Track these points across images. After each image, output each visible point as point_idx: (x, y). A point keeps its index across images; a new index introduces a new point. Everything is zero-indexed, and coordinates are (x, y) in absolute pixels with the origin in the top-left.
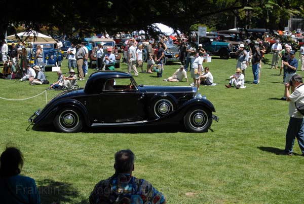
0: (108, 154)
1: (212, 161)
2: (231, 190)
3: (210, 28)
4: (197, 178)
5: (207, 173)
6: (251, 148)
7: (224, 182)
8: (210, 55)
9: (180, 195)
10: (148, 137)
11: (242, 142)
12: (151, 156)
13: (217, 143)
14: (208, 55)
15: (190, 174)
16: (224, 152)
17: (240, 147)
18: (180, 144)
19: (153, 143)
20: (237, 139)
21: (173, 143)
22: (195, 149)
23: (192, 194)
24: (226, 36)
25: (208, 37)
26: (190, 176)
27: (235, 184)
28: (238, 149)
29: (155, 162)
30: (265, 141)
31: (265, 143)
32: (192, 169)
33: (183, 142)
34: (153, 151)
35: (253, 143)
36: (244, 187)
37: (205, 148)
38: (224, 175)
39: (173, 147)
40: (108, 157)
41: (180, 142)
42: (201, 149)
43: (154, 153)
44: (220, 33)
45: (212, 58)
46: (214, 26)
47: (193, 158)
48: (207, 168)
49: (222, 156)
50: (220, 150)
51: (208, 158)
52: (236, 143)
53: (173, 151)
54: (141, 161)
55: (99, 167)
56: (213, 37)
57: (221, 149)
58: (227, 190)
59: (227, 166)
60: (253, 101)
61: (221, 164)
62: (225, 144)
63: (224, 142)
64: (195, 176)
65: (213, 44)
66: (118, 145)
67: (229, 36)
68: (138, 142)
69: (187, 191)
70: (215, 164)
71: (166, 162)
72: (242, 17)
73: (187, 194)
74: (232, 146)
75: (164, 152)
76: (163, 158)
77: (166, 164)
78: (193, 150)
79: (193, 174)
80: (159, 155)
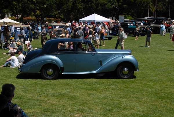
0: (39, 92)
1: (102, 96)
4: (88, 106)
5: (95, 103)
7: (104, 109)
8: (127, 34)
11: (127, 86)
12: (65, 93)
13: (112, 86)
15: (84, 104)
16: (113, 91)
17: (125, 89)
18: (88, 86)
19: (71, 86)
20: (125, 84)
23: (79, 115)
25: (126, 22)
27: (110, 110)
28: (123, 90)
29: (65, 97)
30: (143, 85)
31: (142, 86)
32: (86, 101)
33: (90, 85)
34: (69, 90)
35: (134, 86)
36: (114, 112)
37: (102, 89)
39: (82, 88)
41: (88, 85)
44: (135, 20)
47: (91, 94)
48: (96, 101)
49: (111, 93)
51: (101, 95)
54: (57, 96)
55: (29, 99)
56: (130, 22)
57: (112, 90)
59: (110, 100)
60: (144, 61)
61: (106, 99)
62: (117, 87)
63: (116, 86)
65: (129, 27)
68: (61, 85)
69: (77, 114)
70: (103, 98)
71: (72, 97)
72: (153, 11)
73: (76, 115)
74: (120, 88)
75: (75, 91)
76: (72, 95)
77: (72, 98)
78: (94, 90)
79: (86, 104)
80: (70, 93)
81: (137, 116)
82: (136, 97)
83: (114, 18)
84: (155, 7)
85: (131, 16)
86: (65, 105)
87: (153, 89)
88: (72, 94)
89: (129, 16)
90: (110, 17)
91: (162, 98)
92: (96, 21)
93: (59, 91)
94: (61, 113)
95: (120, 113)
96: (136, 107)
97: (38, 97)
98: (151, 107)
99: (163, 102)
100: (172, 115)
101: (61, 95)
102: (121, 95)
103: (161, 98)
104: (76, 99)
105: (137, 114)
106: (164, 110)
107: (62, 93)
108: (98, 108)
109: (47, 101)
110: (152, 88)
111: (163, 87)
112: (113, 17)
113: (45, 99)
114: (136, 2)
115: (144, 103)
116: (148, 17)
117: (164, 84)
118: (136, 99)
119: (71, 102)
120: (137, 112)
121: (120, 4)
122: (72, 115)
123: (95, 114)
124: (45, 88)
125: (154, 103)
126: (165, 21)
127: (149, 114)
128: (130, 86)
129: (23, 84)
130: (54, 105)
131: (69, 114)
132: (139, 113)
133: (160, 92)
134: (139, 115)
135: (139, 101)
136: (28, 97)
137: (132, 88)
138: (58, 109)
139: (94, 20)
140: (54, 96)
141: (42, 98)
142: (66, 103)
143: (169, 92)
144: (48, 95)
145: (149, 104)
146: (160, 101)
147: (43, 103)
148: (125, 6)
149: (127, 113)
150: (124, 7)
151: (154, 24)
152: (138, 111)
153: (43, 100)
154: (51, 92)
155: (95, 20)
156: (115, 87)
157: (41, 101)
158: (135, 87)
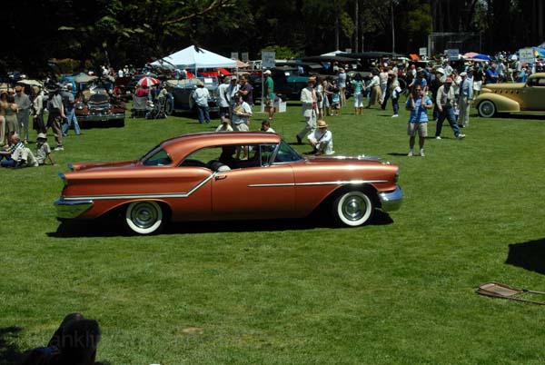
0: (72, 273)
1: (246, 275)
2: (262, 321)
3: (294, 53)
4: (211, 305)
5: (229, 296)
6: (319, 253)
7: (255, 309)
8: (284, 101)
9: (173, 333)
10: (148, 242)
11: (306, 245)
12: (143, 273)
13: (264, 248)
14: (280, 100)
15: (201, 300)
16: (271, 261)
17: (300, 253)
18: (201, 251)
19: (154, 252)
20: (299, 240)
21: (187, 251)
22: (224, 259)
23: (194, 329)
24: (313, 67)
25: (281, 68)
26: (200, 302)
27: (271, 312)
28: (296, 256)
29: (147, 282)
30: (346, 241)
32: (206, 290)
33: (205, 248)
34: (151, 264)
35: (324, 244)
36: (285, 316)
37: (240, 256)
38: (258, 299)
39: (187, 256)
40: (70, 276)
41: (200, 248)
42: (234, 258)
43: (151, 267)
44: (304, 61)
45: (288, 105)
46: (301, 49)
47: (215, 272)
48: (233, 288)
49: (264, 268)
50: (264, 259)
51: (240, 272)
52: (296, 246)
53: (185, 264)
54: (124, 281)
55: (50, 293)
56: (291, 68)
57: (267, 257)
58: (255, 321)
59: (268, 284)
61: (258, 282)
62: (277, 248)
63: (275, 246)
64: (209, 302)
65: (289, 80)
66: (92, 257)
67: (319, 66)
68: (128, 251)
69: (188, 326)
70: (248, 281)
71: (166, 281)
72: (348, 33)
73: (186, 330)
74: (288, 251)
75: (167, 265)
76: (163, 276)
77: (165, 285)
78: (219, 261)
79: (207, 298)
80: (158, 270)
81: (345, 323)
82: (332, 275)
83: (246, 55)
84: (354, 23)
85: (289, 47)
86: (152, 303)
87: (374, 251)
88: (163, 274)
89: (285, 48)
90: (233, 54)
91: (401, 275)
92: (197, 67)
93: (127, 268)
94: (144, 326)
95: (301, 319)
96: (338, 299)
97: (71, 286)
98: (377, 300)
99: (405, 285)
100: (434, 318)
101: (135, 277)
102: (293, 270)
103: (398, 273)
104: (177, 287)
105: (344, 319)
106: (412, 305)
107: (136, 273)
108: (240, 308)
109: (99, 295)
110: (372, 247)
111: (399, 244)
112: (243, 54)
113: (94, 291)
114: (302, 10)
115: (358, 289)
116: (339, 52)
117: (402, 236)
118: (335, 280)
119: (165, 296)
120: (344, 315)
121: (258, 15)
122: (176, 330)
123: (236, 324)
124: (85, 261)
125: (382, 289)
126: (385, 61)
127: (375, 317)
128: (311, 244)
129: (24, 252)
130: (121, 305)
131: (168, 328)
132: (349, 315)
133: (393, 256)
134: (350, 320)
135: (344, 284)
136: (44, 286)
137: (319, 249)
138: (136, 317)
139: (191, 63)
140: (114, 280)
141: (86, 289)
142: (151, 299)
143: (417, 257)
144: (97, 280)
145: (369, 292)
146: (397, 281)
147: (92, 301)
148: (272, 21)
149: (318, 318)
150: (269, 24)
151: (355, 70)
152: (346, 312)
153: (89, 295)
154: (105, 270)
155: (194, 65)
156: (273, 249)
157: (84, 296)
158: (327, 246)
